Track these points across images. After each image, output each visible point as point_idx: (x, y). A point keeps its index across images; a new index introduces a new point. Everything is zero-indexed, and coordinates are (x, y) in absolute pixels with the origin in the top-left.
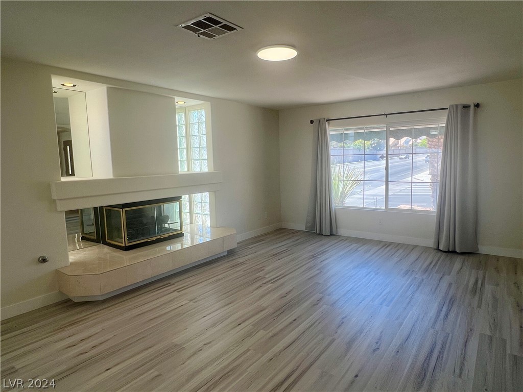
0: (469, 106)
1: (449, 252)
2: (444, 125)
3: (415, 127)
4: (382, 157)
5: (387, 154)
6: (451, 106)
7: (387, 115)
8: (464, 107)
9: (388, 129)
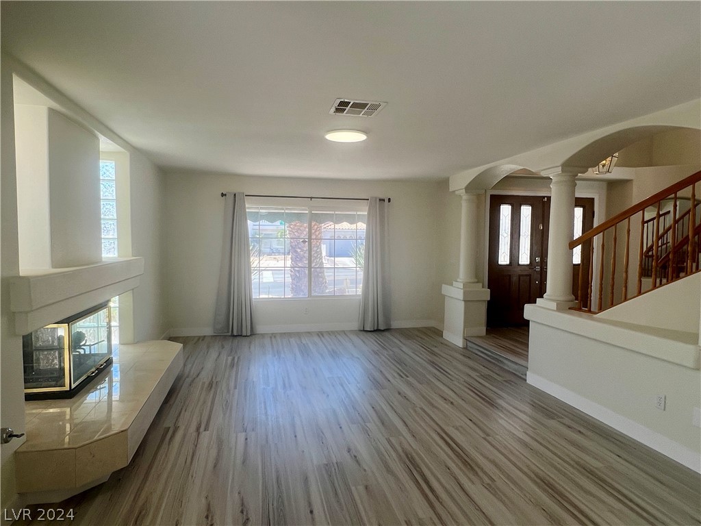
0: (384, 200)
1: (374, 331)
2: (366, 213)
3: (336, 213)
4: (304, 242)
5: (310, 238)
6: (372, 198)
7: (311, 198)
8: (380, 200)
9: (310, 212)
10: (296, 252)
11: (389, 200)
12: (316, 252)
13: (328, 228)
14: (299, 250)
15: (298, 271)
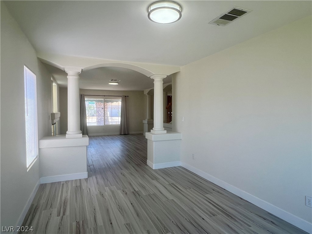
1: (124, 134)
2: (121, 100)
4: (102, 109)
5: (104, 108)
6: (123, 96)
7: (104, 96)
8: (125, 96)
9: (104, 100)
10: (99, 113)
11: (128, 96)
12: (106, 113)
13: (109, 105)
14: (100, 112)
15: (100, 119)
